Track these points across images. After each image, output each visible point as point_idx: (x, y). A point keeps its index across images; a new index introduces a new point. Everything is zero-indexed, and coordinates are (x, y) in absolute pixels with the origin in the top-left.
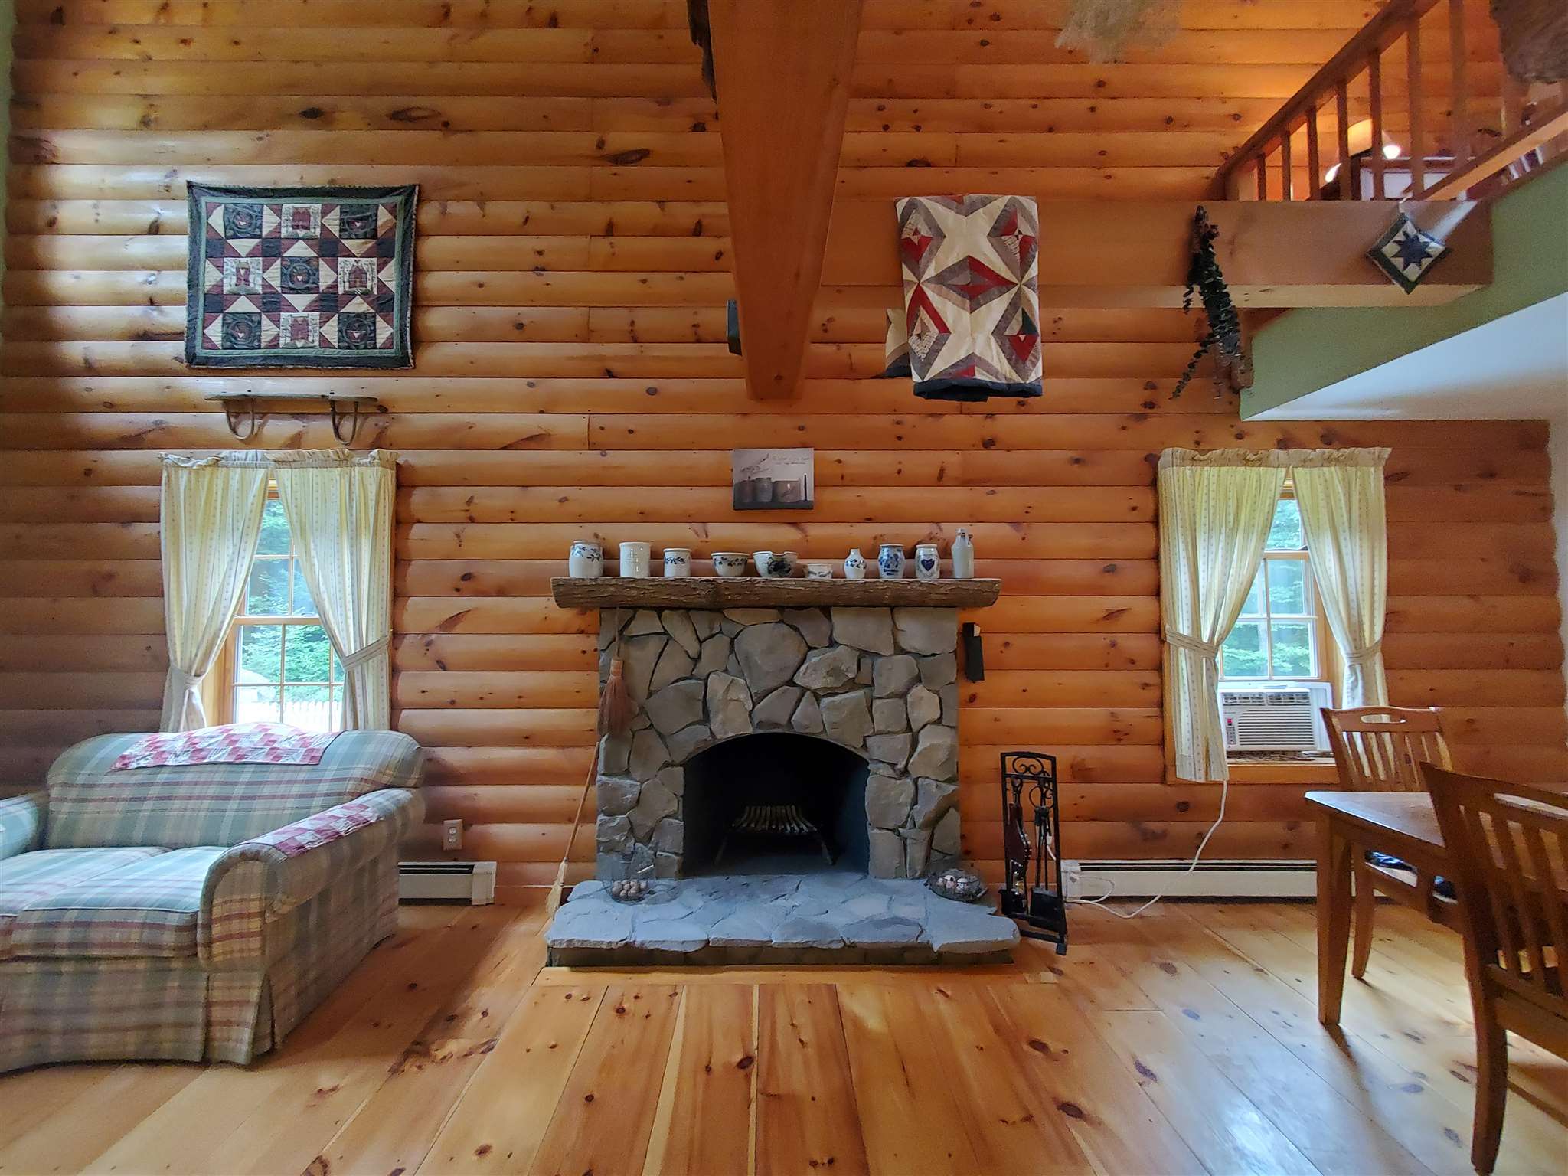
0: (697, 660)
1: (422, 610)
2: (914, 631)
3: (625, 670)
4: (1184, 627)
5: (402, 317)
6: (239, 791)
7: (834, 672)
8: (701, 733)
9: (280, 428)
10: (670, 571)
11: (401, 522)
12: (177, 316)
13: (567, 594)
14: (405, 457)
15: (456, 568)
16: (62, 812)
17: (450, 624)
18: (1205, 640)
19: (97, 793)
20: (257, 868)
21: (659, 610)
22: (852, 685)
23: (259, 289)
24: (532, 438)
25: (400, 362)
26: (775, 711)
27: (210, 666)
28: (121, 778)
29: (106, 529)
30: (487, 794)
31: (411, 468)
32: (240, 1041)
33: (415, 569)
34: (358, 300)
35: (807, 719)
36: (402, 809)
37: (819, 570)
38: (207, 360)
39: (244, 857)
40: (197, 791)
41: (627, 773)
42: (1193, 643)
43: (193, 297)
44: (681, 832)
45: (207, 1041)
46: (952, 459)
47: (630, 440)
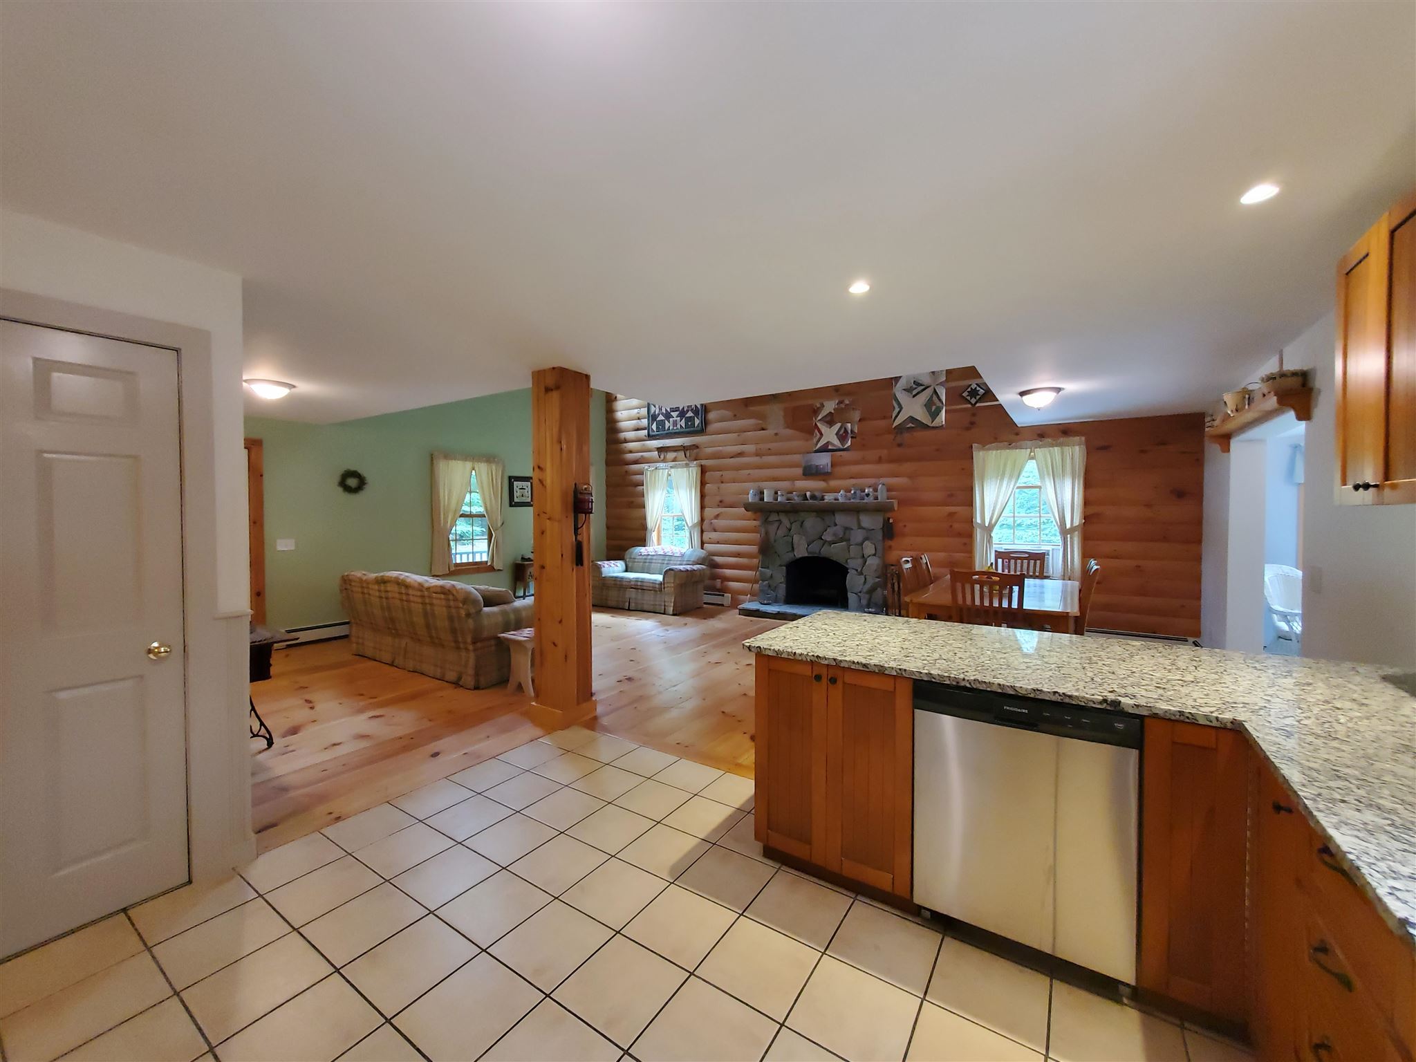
0: (790, 530)
1: (709, 512)
2: (866, 521)
3: (767, 533)
4: (979, 521)
5: (702, 417)
6: (666, 562)
7: (835, 535)
8: (791, 555)
9: (671, 455)
10: (779, 499)
11: (703, 484)
12: (645, 422)
13: (748, 507)
14: (704, 462)
15: (718, 498)
16: (630, 565)
17: (717, 517)
18: (987, 525)
19: (636, 560)
20: (672, 572)
21: (778, 512)
22: (842, 540)
23: (665, 412)
24: (739, 454)
25: (702, 431)
26: (815, 547)
27: (656, 530)
28: (641, 557)
29: (630, 489)
30: (728, 572)
31: (705, 466)
32: (671, 610)
33: (707, 499)
34: (690, 412)
35: (827, 551)
36: (703, 569)
37: (829, 498)
38: (653, 436)
39: (670, 569)
40: (657, 561)
41: (768, 568)
42: (982, 526)
43: (649, 417)
44: (785, 589)
45: (665, 609)
46: (884, 453)
47: (770, 452)
